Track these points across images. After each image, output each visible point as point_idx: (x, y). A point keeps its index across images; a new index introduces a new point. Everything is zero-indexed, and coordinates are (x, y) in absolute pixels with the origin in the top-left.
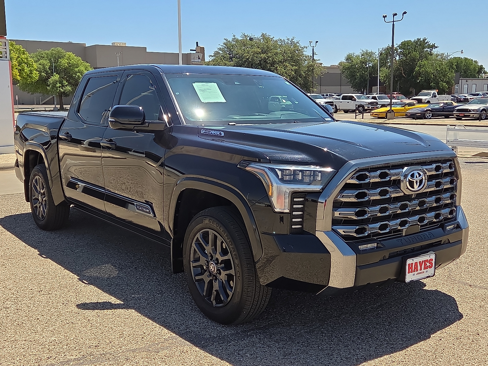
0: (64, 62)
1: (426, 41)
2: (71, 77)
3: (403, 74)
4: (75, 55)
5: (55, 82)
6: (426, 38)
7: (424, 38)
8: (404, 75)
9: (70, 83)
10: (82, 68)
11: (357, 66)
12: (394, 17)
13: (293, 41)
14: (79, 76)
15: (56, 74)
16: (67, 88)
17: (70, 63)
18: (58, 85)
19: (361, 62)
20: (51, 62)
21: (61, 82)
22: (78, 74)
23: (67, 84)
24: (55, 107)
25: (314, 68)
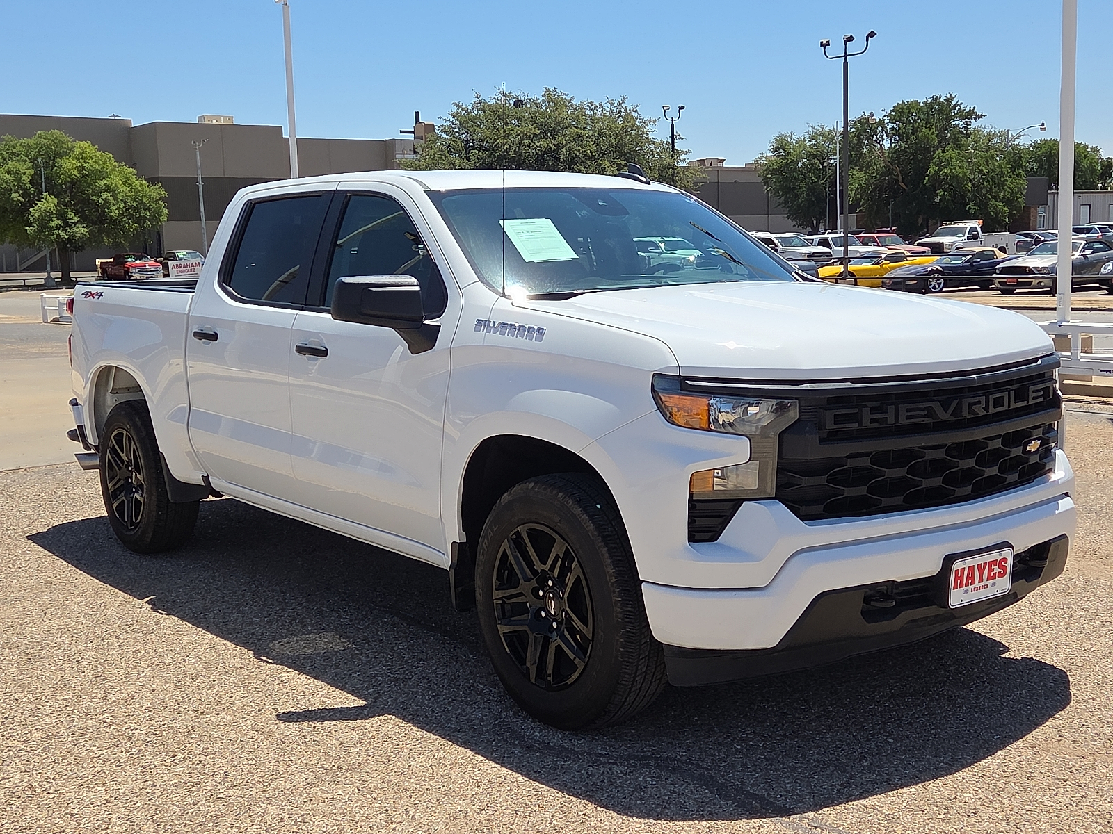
0: (69, 166)
1: (954, 103)
2: (88, 202)
3: (902, 184)
4: (96, 147)
5: (46, 215)
6: (953, 95)
7: (948, 96)
8: (904, 186)
9: (84, 219)
10: (115, 180)
11: (799, 165)
12: (846, 44)
13: (623, 105)
14: (106, 200)
15: (48, 196)
16: (77, 230)
17: (84, 168)
18: (55, 222)
19: (809, 155)
20: (36, 166)
21: (61, 216)
22: (105, 195)
23: (76, 219)
24: (49, 277)
25: (676, 171)
